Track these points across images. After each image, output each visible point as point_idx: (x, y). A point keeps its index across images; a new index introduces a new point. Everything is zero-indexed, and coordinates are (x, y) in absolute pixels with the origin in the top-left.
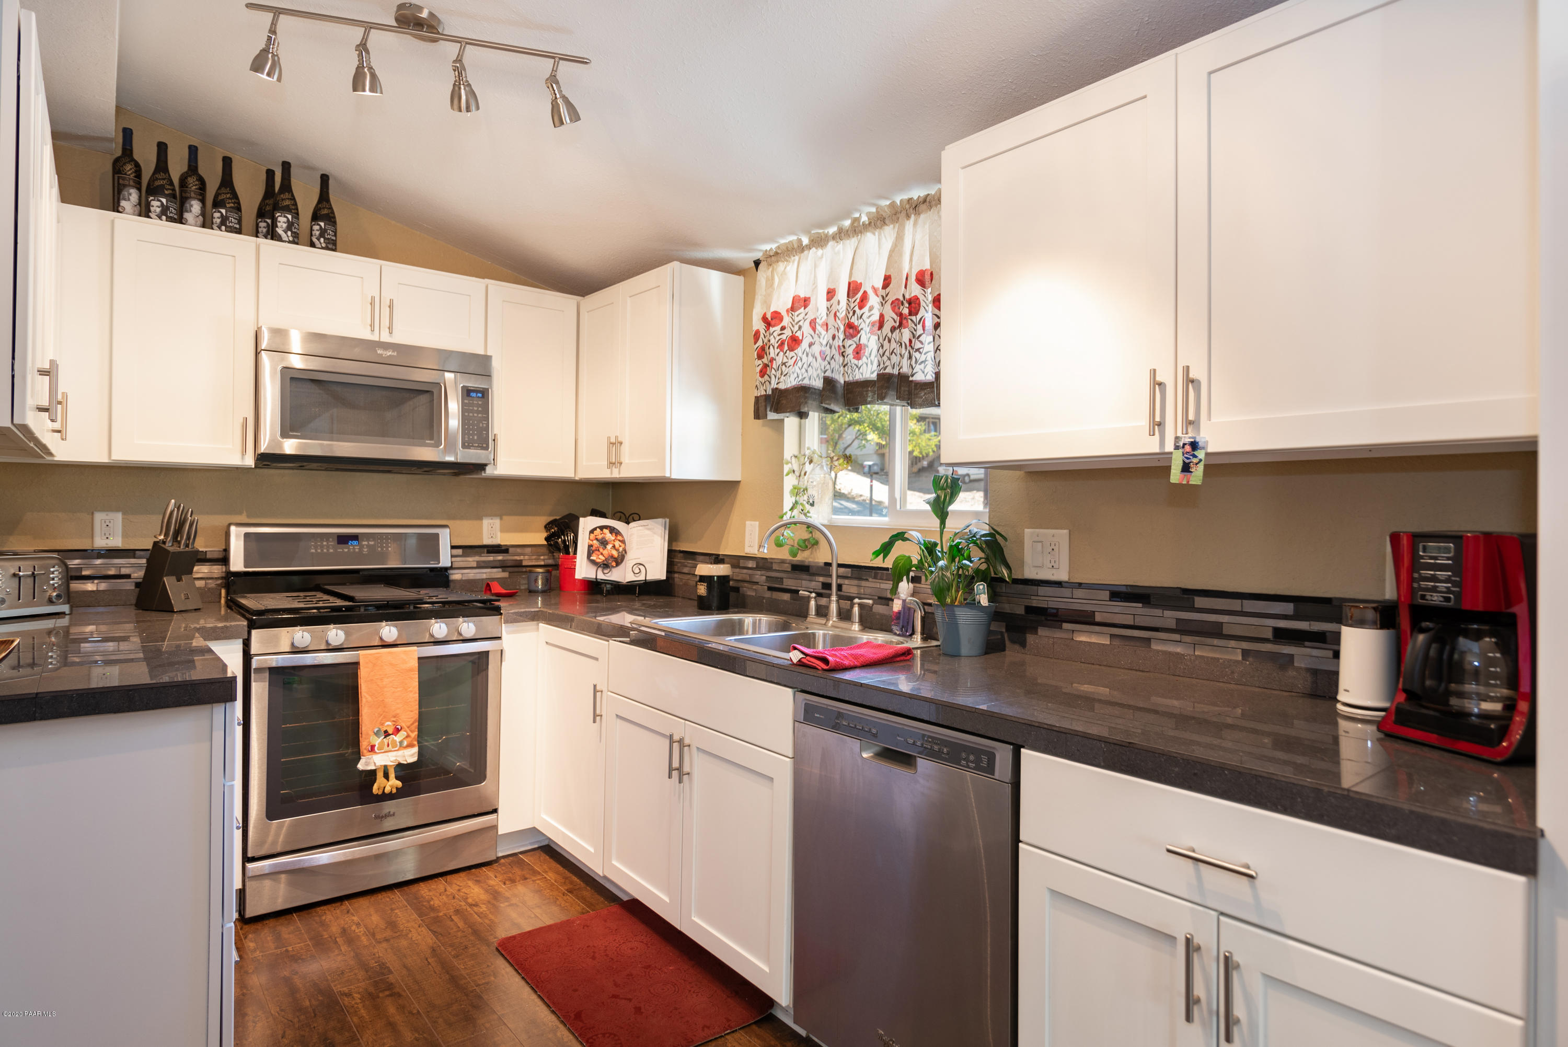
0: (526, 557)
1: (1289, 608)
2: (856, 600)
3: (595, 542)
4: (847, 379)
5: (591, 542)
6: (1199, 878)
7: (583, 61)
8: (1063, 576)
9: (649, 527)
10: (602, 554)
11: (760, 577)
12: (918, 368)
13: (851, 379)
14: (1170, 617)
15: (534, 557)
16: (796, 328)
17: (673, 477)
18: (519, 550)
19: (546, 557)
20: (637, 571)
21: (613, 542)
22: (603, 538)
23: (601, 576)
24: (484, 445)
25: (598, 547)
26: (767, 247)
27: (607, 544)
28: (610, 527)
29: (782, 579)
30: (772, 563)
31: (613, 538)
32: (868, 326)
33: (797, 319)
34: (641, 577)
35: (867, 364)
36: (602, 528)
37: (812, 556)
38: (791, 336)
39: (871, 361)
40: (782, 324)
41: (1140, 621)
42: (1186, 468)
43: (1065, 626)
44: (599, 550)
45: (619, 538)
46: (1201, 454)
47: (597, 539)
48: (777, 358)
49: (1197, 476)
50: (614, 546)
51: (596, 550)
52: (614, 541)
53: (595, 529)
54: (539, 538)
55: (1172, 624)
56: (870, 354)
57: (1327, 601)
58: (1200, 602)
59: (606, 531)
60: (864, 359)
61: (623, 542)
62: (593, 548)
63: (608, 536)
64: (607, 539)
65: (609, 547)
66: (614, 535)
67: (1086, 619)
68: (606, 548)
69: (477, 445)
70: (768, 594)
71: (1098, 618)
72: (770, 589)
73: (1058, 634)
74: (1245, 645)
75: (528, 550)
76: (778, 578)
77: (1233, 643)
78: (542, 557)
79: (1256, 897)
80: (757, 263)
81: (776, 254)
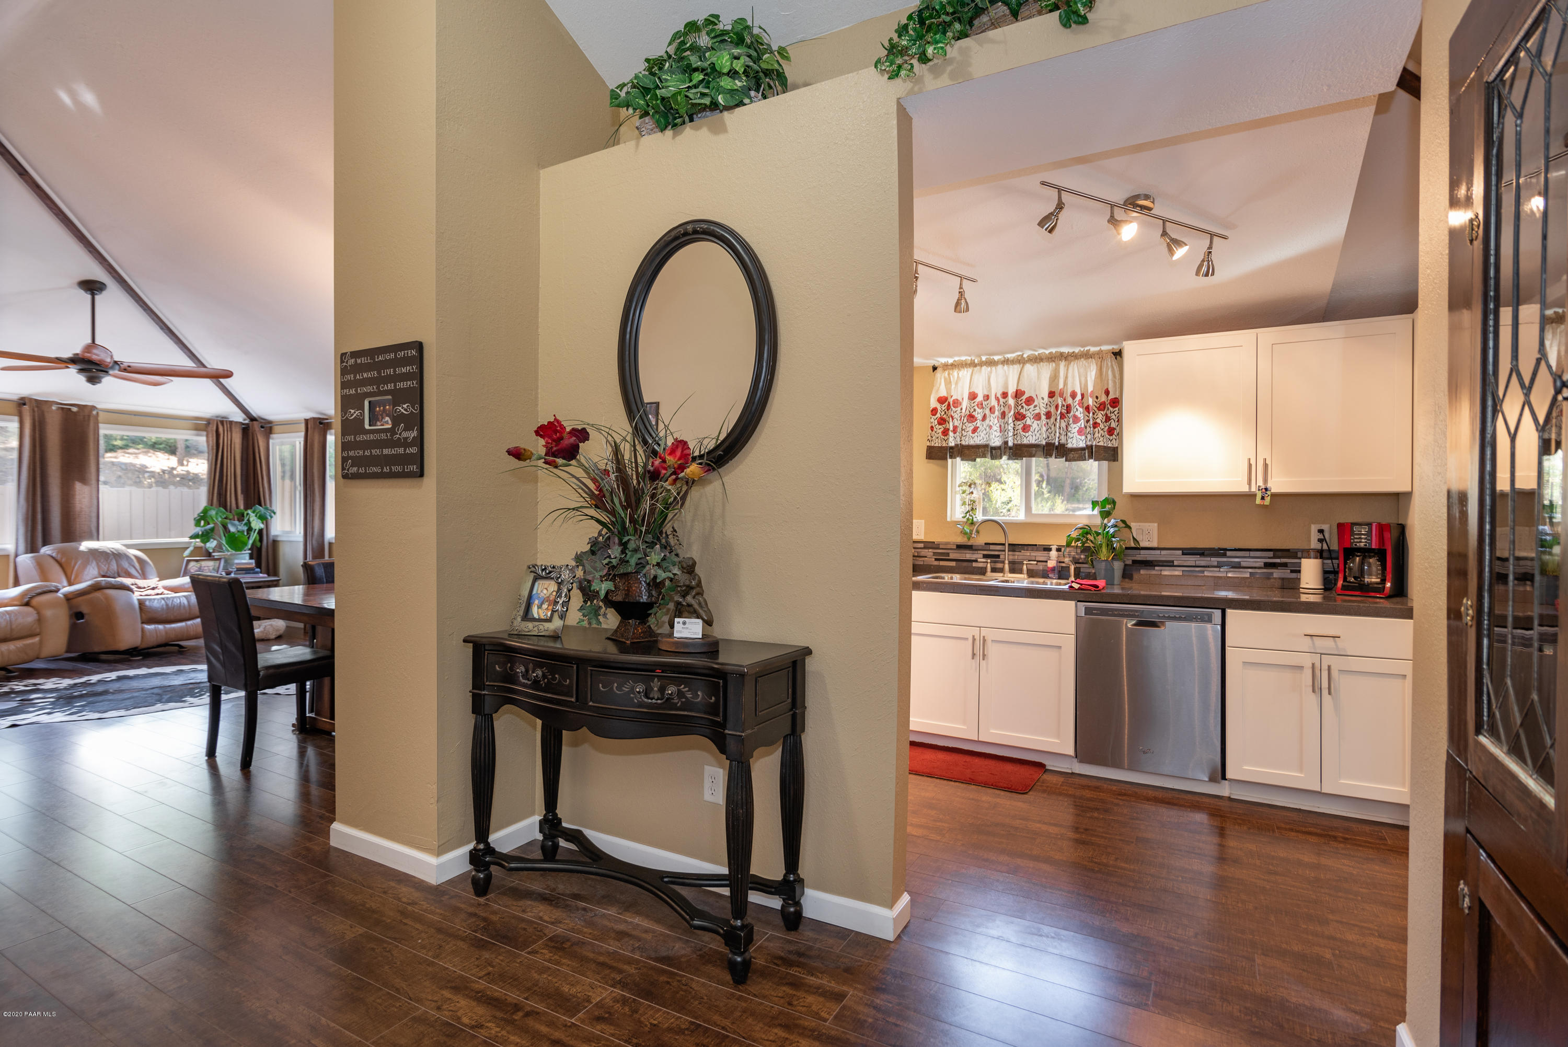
1: (1271, 554)
2: (1025, 562)
4: (1016, 442)
6: (1313, 643)
7: (974, 281)
8: (1155, 545)
11: (929, 553)
12: (1069, 441)
13: (1019, 442)
14: (1214, 560)
16: (972, 410)
26: (943, 360)
29: (949, 553)
30: (939, 544)
32: (1033, 415)
33: (973, 405)
35: (1032, 436)
37: (975, 540)
38: (969, 415)
39: (1035, 434)
40: (961, 407)
41: (1198, 563)
42: (1263, 498)
43: (1156, 568)
46: (1269, 493)
48: (959, 426)
49: (1267, 501)
55: (1216, 564)
56: (1034, 430)
57: (1288, 550)
58: (1229, 553)
60: (1030, 433)
67: (1170, 564)
70: (936, 563)
71: (1176, 563)
72: (936, 560)
73: (1153, 572)
74: (1250, 570)
76: (945, 553)
77: (1246, 570)
79: (1336, 645)
80: (935, 368)
81: (952, 365)
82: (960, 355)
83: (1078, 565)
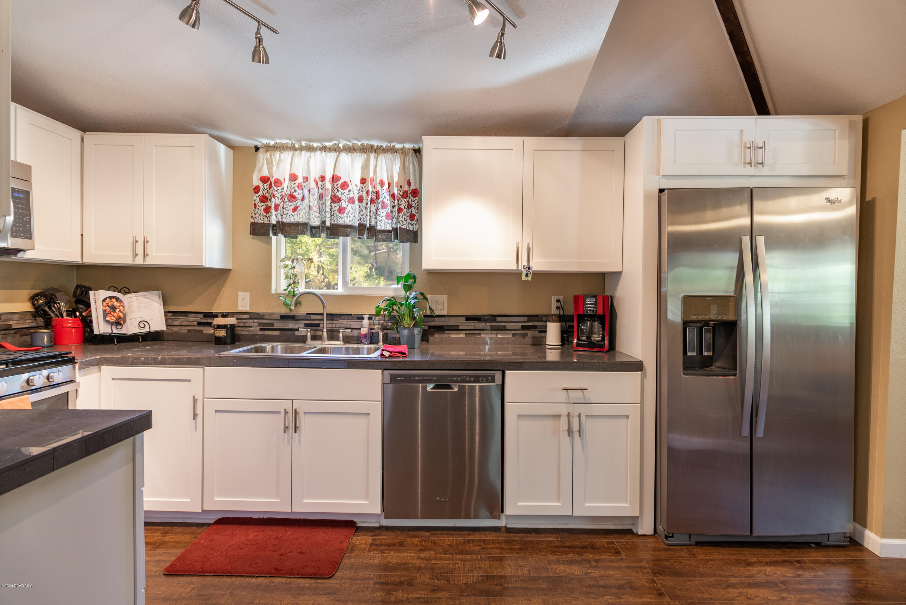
0: (15, 322)
1: (526, 319)
2: (341, 330)
3: (107, 308)
4: (332, 222)
5: (105, 308)
6: (568, 395)
7: (275, 31)
8: (445, 313)
9: (147, 296)
10: (113, 316)
11: (254, 323)
12: (378, 223)
13: (336, 223)
14: (488, 325)
15: (21, 322)
16: (293, 190)
17: (207, 266)
18: (10, 316)
19: (30, 321)
20: (141, 325)
21: (119, 308)
22: (113, 305)
23: (115, 331)
24: (28, 236)
25: (110, 311)
26: (265, 141)
27: (116, 309)
28: (116, 297)
29: (273, 323)
30: (264, 315)
31: (119, 305)
32: (347, 199)
33: (293, 186)
34: (147, 330)
35: (347, 218)
36: (110, 298)
37: (296, 310)
38: (290, 194)
39: (349, 216)
40: (282, 187)
41: (477, 328)
42: (527, 275)
43: (446, 332)
44: (111, 313)
45: (122, 304)
46: (531, 271)
47: (108, 306)
48: (280, 204)
49: (530, 278)
50: (120, 310)
51: (109, 313)
52: (119, 306)
53: (106, 299)
54: (27, 307)
55: (489, 327)
56: (349, 212)
57: (537, 316)
58: (498, 319)
59: (113, 300)
60: (345, 214)
61: (123, 307)
62: (107, 312)
63: (116, 304)
64: (115, 305)
65: (117, 311)
66: (119, 303)
67: (456, 329)
68: (115, 311)
69: (22, 235)
70: (261, 333)
71: (461, 328)
72: (261, 329)
73: (445, 335)
74: (513, 332)
75: (17, 316)
76: (270, 323)
77: (509, 332)
78: (28, 322)
80: (257, 149)
81: (274, 147)
82: (280, 139)
83: (385, 331)
